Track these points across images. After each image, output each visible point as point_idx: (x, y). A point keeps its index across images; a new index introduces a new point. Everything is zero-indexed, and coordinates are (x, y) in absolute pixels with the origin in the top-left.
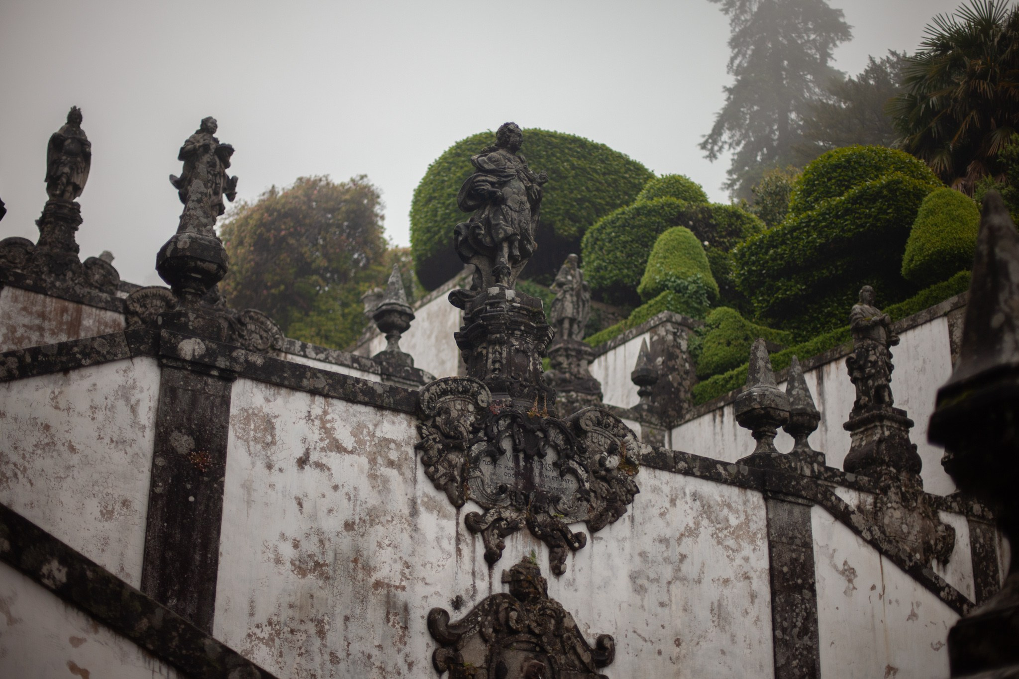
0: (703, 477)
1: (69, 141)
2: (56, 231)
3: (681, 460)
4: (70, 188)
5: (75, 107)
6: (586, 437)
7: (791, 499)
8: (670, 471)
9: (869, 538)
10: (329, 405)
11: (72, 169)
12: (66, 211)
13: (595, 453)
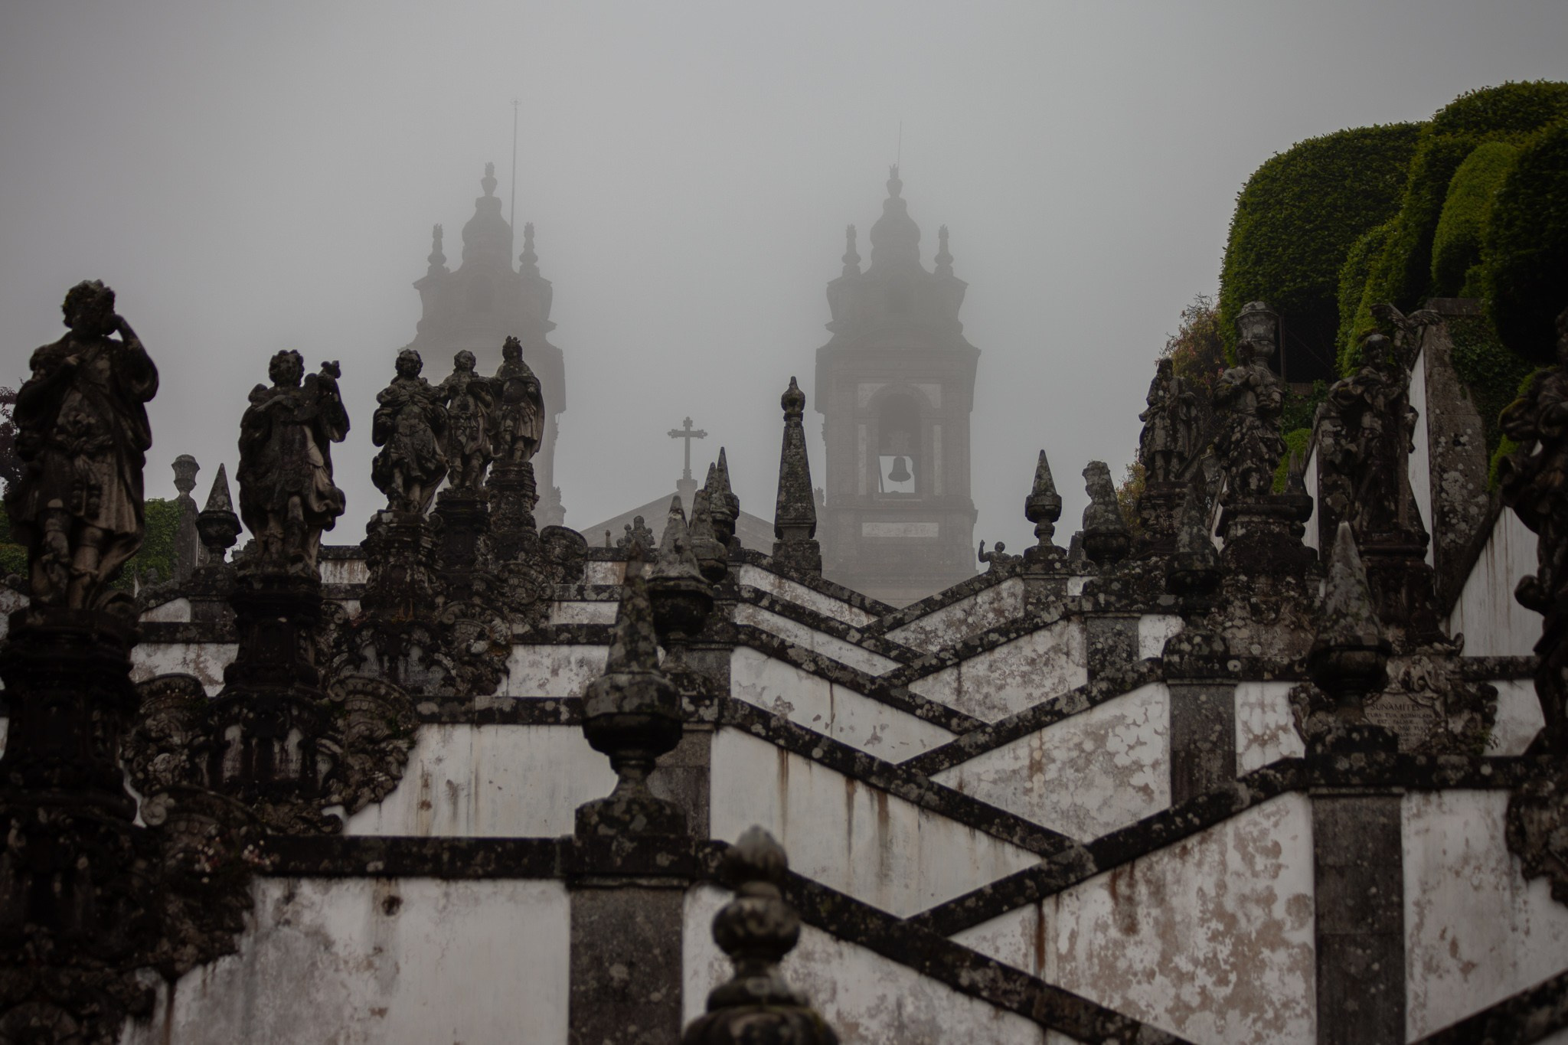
0: (590, 643)
1: (508, 384)
2: (503, 506)
3: (563, 631)
4: (520, 445)
5: (509, 338)
6: (455, 630)
7: (700, 646)
8: (552, 644)
9: (812, 668)
10: (202, 649)
11: (514, 420)
12: (512, 476)
13: (463, 641)
